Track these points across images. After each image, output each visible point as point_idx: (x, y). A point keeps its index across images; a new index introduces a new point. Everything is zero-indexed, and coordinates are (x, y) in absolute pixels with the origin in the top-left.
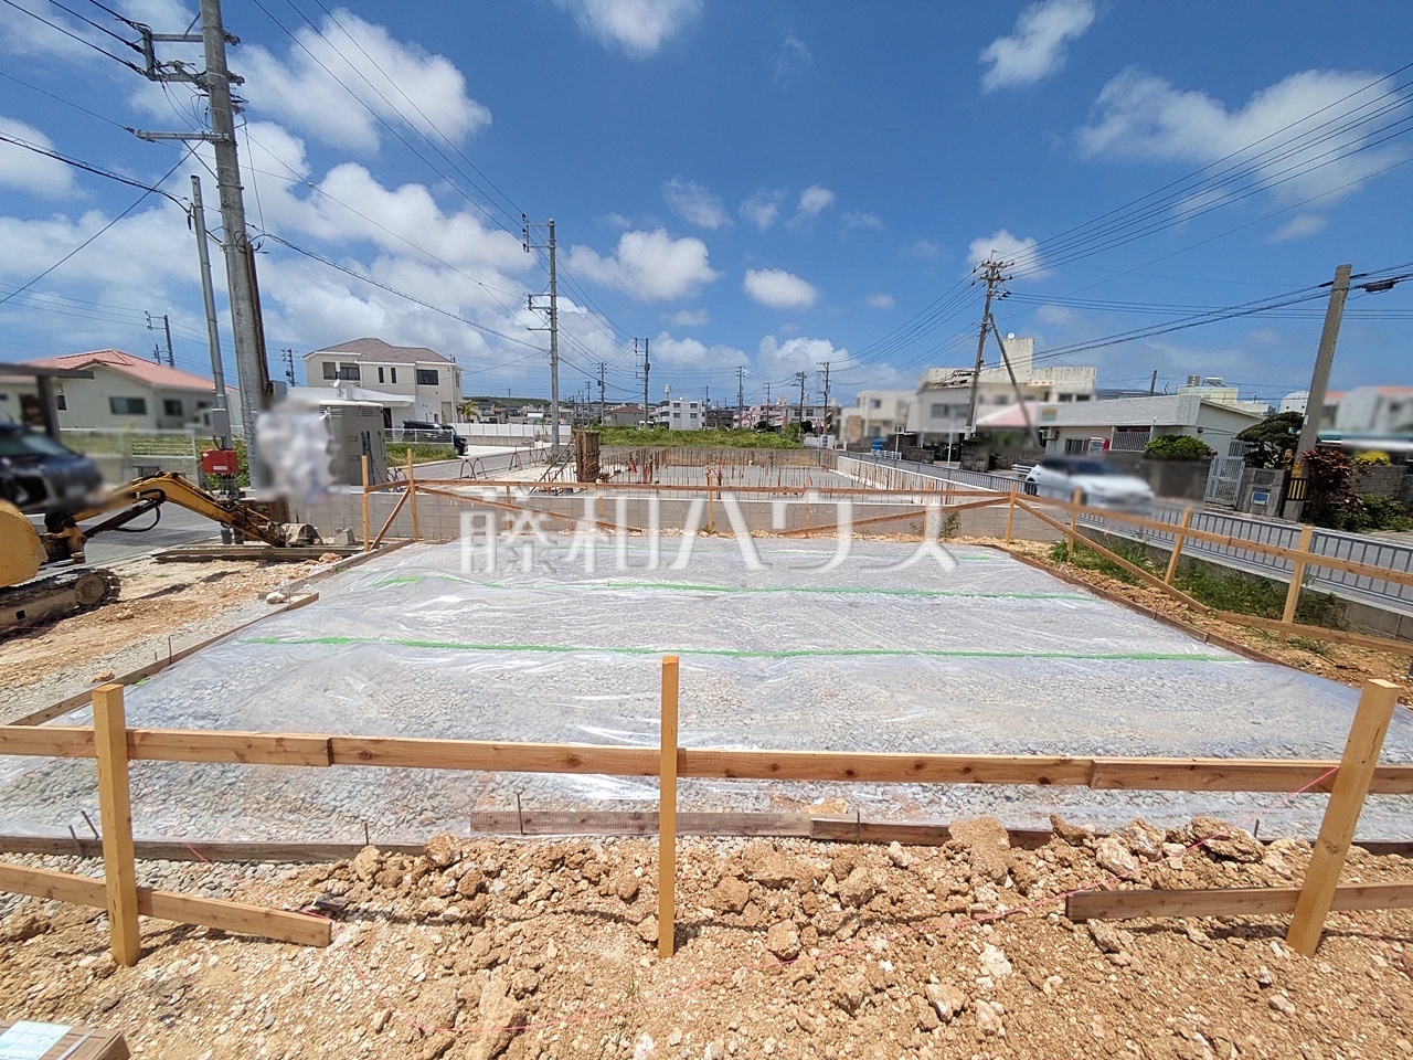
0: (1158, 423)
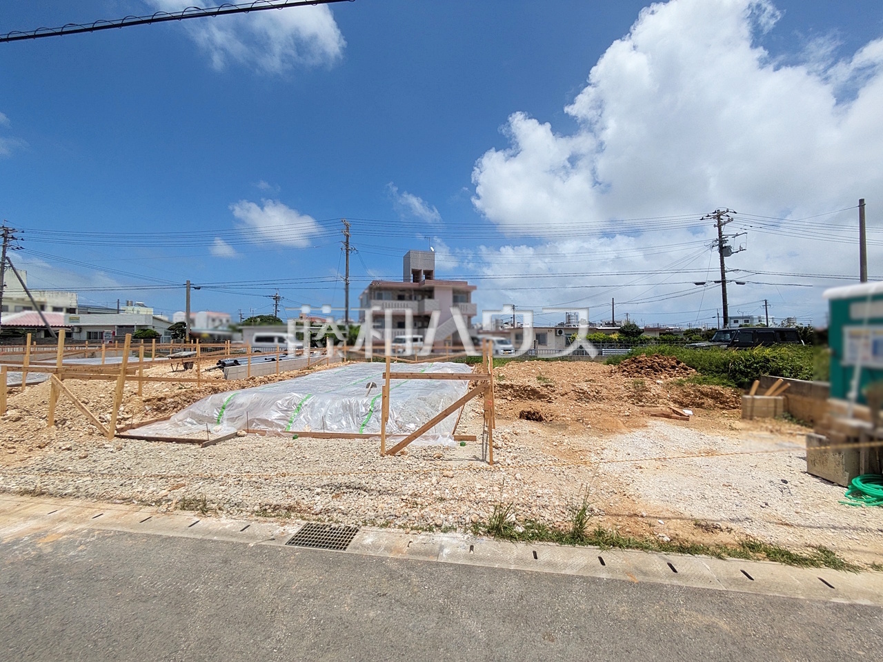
0: (137, 324)
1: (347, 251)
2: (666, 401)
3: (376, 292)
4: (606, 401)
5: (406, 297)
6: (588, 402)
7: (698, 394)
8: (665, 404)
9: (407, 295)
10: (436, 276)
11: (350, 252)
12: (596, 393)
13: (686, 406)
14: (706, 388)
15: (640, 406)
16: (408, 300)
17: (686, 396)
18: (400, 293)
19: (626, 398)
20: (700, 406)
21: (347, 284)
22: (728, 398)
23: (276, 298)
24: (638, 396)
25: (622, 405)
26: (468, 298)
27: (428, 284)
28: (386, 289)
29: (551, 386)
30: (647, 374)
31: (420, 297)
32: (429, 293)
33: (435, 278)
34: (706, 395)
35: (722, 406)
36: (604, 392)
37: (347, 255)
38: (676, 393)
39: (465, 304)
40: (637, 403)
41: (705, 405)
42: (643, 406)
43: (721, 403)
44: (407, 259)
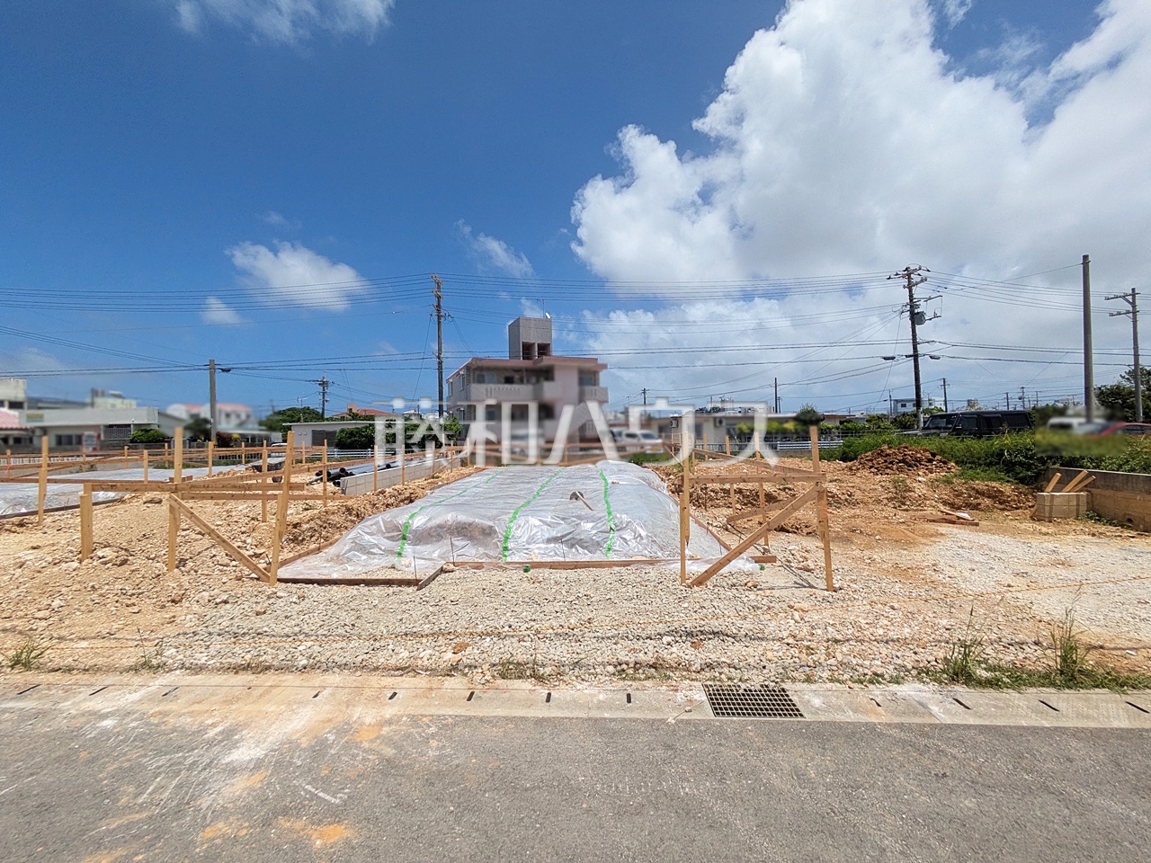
0: (135, 422)
1: (439, 317)
2: (934, 503)
3: (477, 373)
4: (862, 505)
5: (515, 380)
6: (839, 508)
7: (972, 493)
8: (934, 507)
9: (517, 376)
10: (556, 351)
11: (442, 319)
12: (849, 495)
13: (959, 508)
14: (979, 484)
15: (904, 510)
16: (517, 383)
17: (958, 496)
18: (508, 374)
19: (885, 501)
20: (976, 507)
21: (440, 363)
22: (1009, 497)
23: (324, 384)
24: (901, 498)
25: (883, 510)
26: (595, 380)
27: (546, 361)
28: (489, 369)
29: (790, 489)
30: (900, 470)
31: (534, 380)
32: (547, 374)
33: (554, 354)
34: (982, 494)
35: (1002, 507)
36: (858, 495)
37: (439, 323)
38: (945, 493)
39: (593, 388)
40: (900, 506)
41: (982, 506)
42: (907, 510)
43: (1001, 503)
44: (515, 329)
